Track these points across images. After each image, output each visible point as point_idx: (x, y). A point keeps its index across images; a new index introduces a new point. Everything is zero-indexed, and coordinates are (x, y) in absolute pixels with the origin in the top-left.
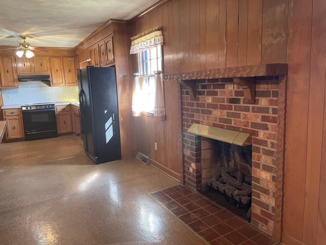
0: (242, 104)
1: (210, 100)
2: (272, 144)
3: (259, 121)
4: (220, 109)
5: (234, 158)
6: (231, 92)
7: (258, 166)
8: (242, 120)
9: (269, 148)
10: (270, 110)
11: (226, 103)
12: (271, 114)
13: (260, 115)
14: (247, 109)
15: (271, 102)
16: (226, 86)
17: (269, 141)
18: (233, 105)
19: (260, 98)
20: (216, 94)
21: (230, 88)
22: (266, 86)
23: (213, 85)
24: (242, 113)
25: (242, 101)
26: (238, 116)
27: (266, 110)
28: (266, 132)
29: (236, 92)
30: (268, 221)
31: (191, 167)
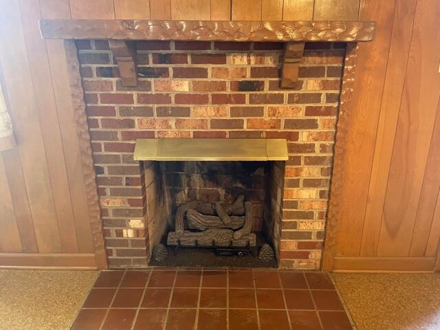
0: (266, 90)
1: (184, 86)
2: (323, 148)
3: (301, 115)
4: (213, 103)
5: (188, 185)
6: (243, 69)
7: (295, 184)
8: (266, 118)
9: (317, 153)
10: (323, 98)
11: (228, 92)
12: (323, 103)
13: (303, 106)
14: (279, 99)
15: (325, 85)
16: (229, 58)
17: (317, 144)
18: (247, 94)
19: (305, 80)
20: (203, 73)
21: (240, 63)
22: (318, 59)
23: (192, 55)
24: (267, 107)
25: (267, 85)
26: (260, 112)
27: (317, 97)
28: (312, 131)
29: (253, 69)
30: (309, 253)
31: (128, 227)
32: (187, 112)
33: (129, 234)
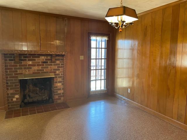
0: (49, 63)
1: (30, 63)
2: (62, 74)
3: (56, 68)
4: (37, 66)
6: (43, 59)
7: (56, 82)
8: (49, 69)
9: (60, 75)
10: (60, 64)
11: (41, 64)
12: (60, 65)
13: (57, 66)
14: (52, 65)
15: (60, 62)
16: (40, 57)
17: (60, 74)
18: (45, 64)
19: (57, 61)
20: (35, 60)
21: (43, 58)
22: (59, 57)
23: (32, 56)
24: (49, 66)
25: (49, 62)
26: (48, 67)
27: (59, 64)
28: (59, 71)
29: (46, 59)
30: (61, 98)
31: (14, 98)
32: (31, 68)
33: (15, 99)
